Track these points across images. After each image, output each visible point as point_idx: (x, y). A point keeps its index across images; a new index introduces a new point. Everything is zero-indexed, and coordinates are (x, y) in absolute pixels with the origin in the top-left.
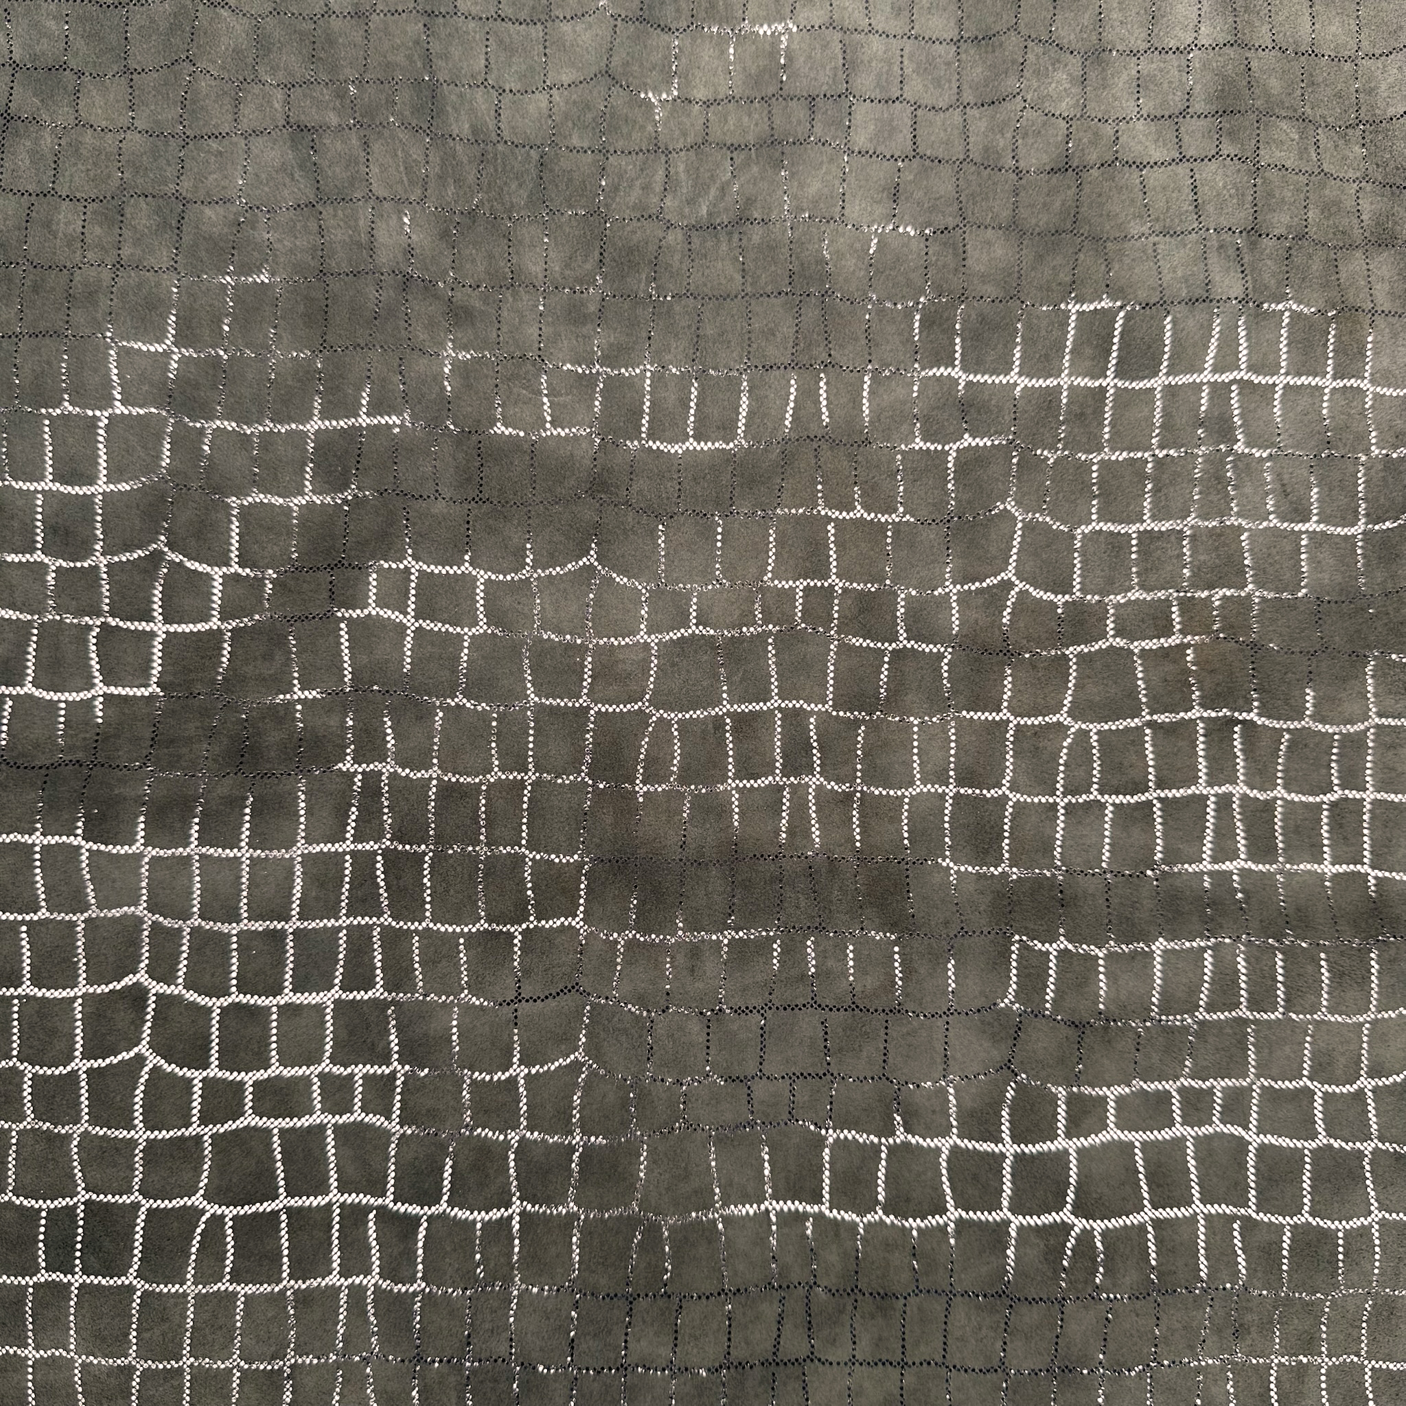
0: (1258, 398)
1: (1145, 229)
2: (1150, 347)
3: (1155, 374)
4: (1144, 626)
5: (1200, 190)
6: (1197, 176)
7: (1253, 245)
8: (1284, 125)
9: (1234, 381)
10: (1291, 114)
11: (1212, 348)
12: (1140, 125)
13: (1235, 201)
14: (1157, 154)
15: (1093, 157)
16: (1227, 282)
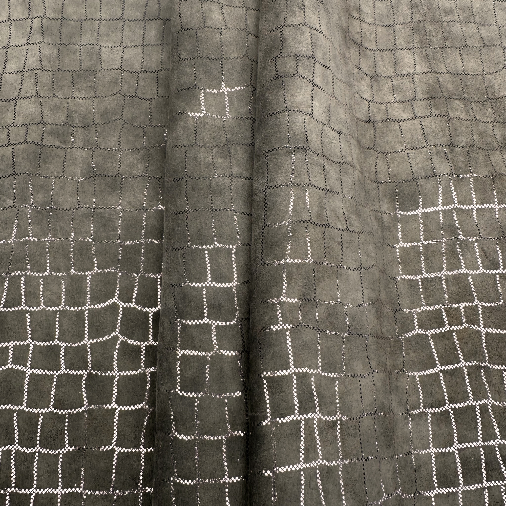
0: (465, 215)
1: (403, 147)
3: (417, 208)
4: (431, 323)
5: (425, 129)
6: (423, 124)
7: (452, 151)
8: (457, 102)
9: (454, 209)
10: (459, 97)
12: (396, 105)
13: (441, 133)
14: (405, 116)
15: (379, 118)
16: (442, 167)
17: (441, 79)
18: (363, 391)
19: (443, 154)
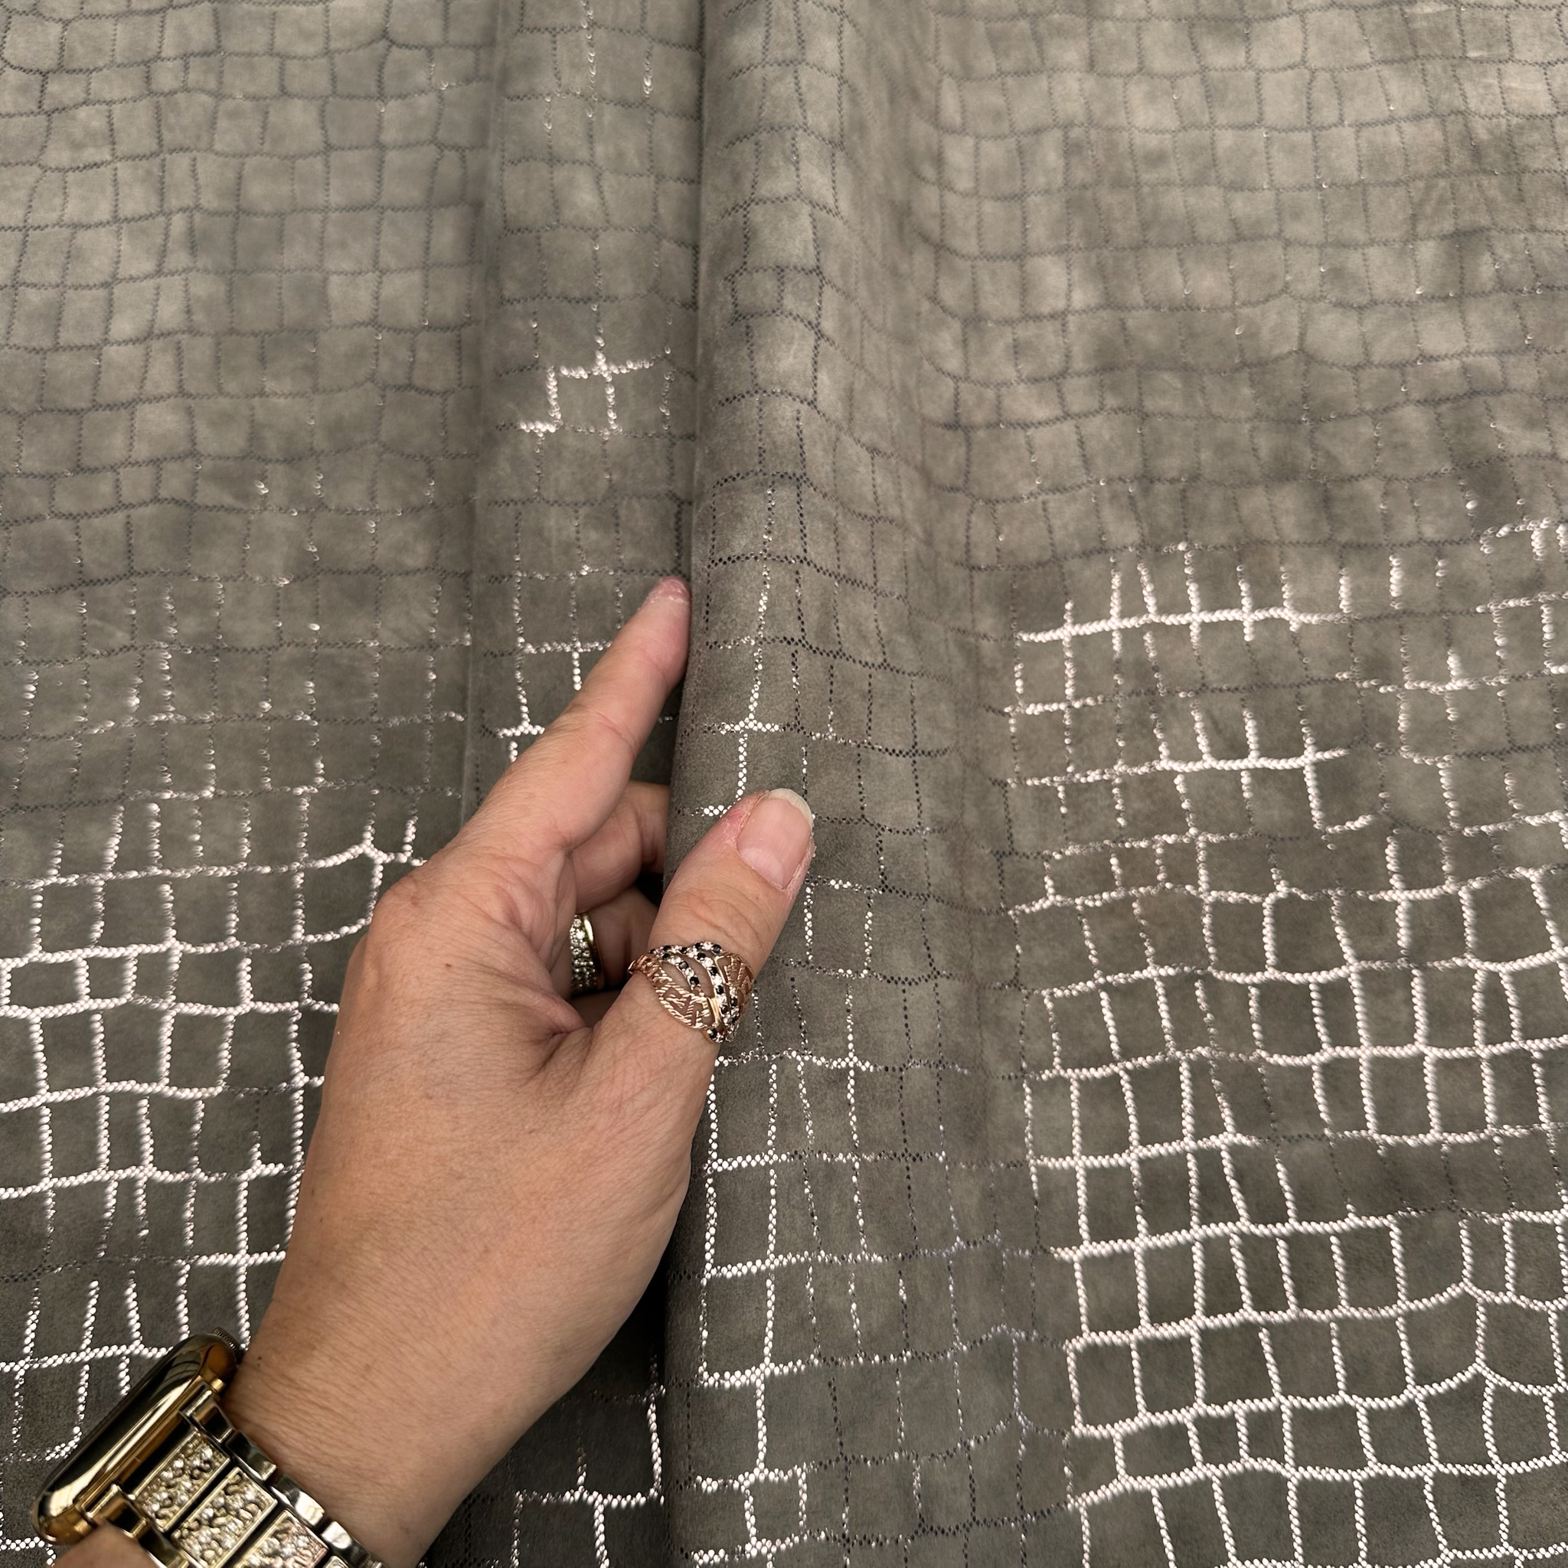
17: (1130, 323)
18: (910, 1012)
19: (1124, 500)
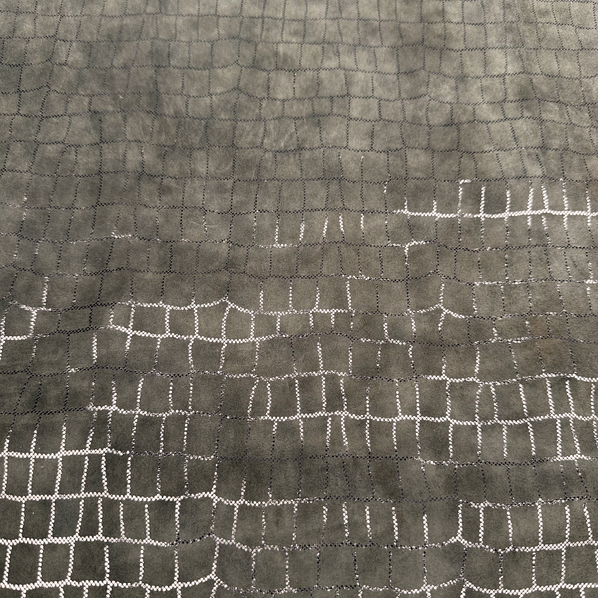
0: (555, 221)
1: (492, 148)
2: (500, 198)
3: (504, 211)
4: (512, 331)
5: (516, 132)
6: (513, 126)
7: (544, 153)
8: (551, 104)
9: (543, 214)
10: (553, 100)
11: (530, 198)
12: (485, 106)
13: (533, 135)
14: (494, 117)
15: (464, 119)
16: (534, 169)
